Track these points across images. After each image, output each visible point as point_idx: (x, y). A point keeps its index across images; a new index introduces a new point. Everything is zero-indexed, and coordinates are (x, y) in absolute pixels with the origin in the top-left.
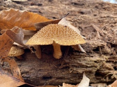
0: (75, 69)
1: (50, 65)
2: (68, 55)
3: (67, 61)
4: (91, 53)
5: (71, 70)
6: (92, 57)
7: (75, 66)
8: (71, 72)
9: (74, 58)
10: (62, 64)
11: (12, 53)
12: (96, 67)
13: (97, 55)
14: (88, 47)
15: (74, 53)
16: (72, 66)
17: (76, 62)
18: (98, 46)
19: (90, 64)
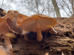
0: (54, 48)
3: (47, 42)
4: (63, 36)
5: (51, 49)
6: (65, 38)
7: (53, 46)
8: (51, 50)
9: (52, 39)
10: (44, 45)
12: (70, 46)
13: (68, 37)
14: (60, 32)
17: (54, 42)
18: (67, 32)
19: (65, 43)
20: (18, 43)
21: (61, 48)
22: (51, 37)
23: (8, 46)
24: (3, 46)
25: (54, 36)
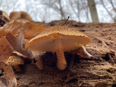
0: (85, 81)
1: (53, 78)
2: (75, 64)
3: (74, 71)
4: (101, 61)
5: (80, 82)
6: (103, 65)
7: (84, 77)
8: (80, 85)
9: (82, 67)
10: (68, 76)
11: (10, 61)
12: (111, 78)
13: (108, 63)
14: (96, 54)
15: (81, 61)
16: (81, 77)
17: (84, 71)
19: (103, 74)
20: (27, 72)
21: (95, 80)
22: (80, 62)
23: (10, 81)
24: (3, 81)
25: (85, 61)
